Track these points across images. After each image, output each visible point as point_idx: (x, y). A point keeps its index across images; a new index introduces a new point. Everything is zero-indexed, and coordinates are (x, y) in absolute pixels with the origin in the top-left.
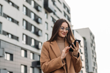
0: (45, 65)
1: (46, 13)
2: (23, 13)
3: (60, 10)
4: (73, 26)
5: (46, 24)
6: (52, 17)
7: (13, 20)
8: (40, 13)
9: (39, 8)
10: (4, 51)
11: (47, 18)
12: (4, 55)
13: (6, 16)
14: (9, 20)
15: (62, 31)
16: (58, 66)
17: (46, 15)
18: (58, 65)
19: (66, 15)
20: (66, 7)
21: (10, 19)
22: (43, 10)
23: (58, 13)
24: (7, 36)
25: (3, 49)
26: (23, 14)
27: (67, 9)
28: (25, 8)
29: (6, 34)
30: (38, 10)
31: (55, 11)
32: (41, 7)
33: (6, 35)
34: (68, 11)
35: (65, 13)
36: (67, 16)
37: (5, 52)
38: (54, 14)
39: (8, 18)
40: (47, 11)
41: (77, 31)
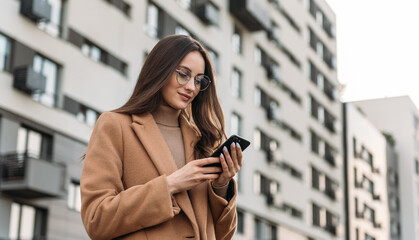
0: (102, 208)
1: (237, 31)
2: (144, 28)
3: (292, 23)
4: (343, 86)
5: (235, 76)
6: (258, 47)
7: (106, 57)
8: (212, 30)
9: (211, 12)
10: (64, 174)
11: (241, 50)
12: (63, 189)
13: (78, 40)
14: (90, 55)
15: (181, 86)
16: (153, 215)
17: (236, 39)
18: (156, 210)
19: (320, 41)
20: (320, 10)
21: (96, 53)
22: (224, 20)
23: (284, 33)
24: (81, 116)
25: (63, 166)
26: (147, 34)
27: (324, 18)
28: (153, 12)
29: (77, 107)
30: (205, 21)
31: (274, 24)
32: (216, 8)
33: (75, 114)
34: (328, 28)
35: (312, 34)
36: (320, 48)
37: (68, 181)
38: (270, 36)
39: (86, 49)
40: (240, 26)
41: (359, 110)
